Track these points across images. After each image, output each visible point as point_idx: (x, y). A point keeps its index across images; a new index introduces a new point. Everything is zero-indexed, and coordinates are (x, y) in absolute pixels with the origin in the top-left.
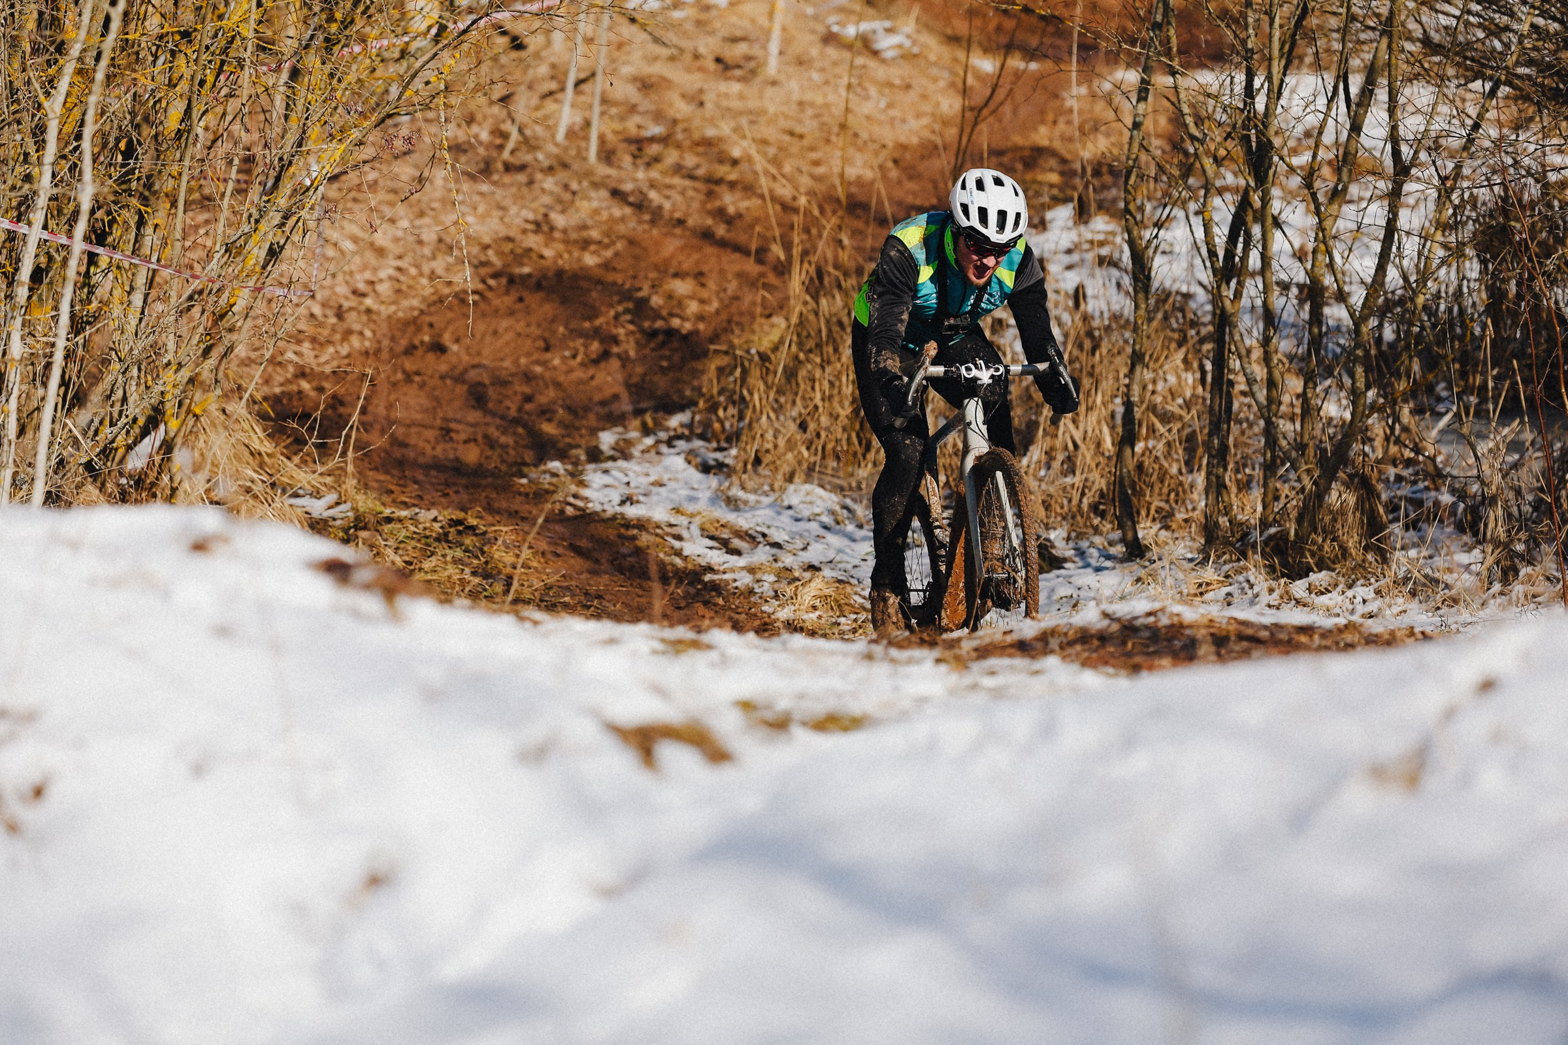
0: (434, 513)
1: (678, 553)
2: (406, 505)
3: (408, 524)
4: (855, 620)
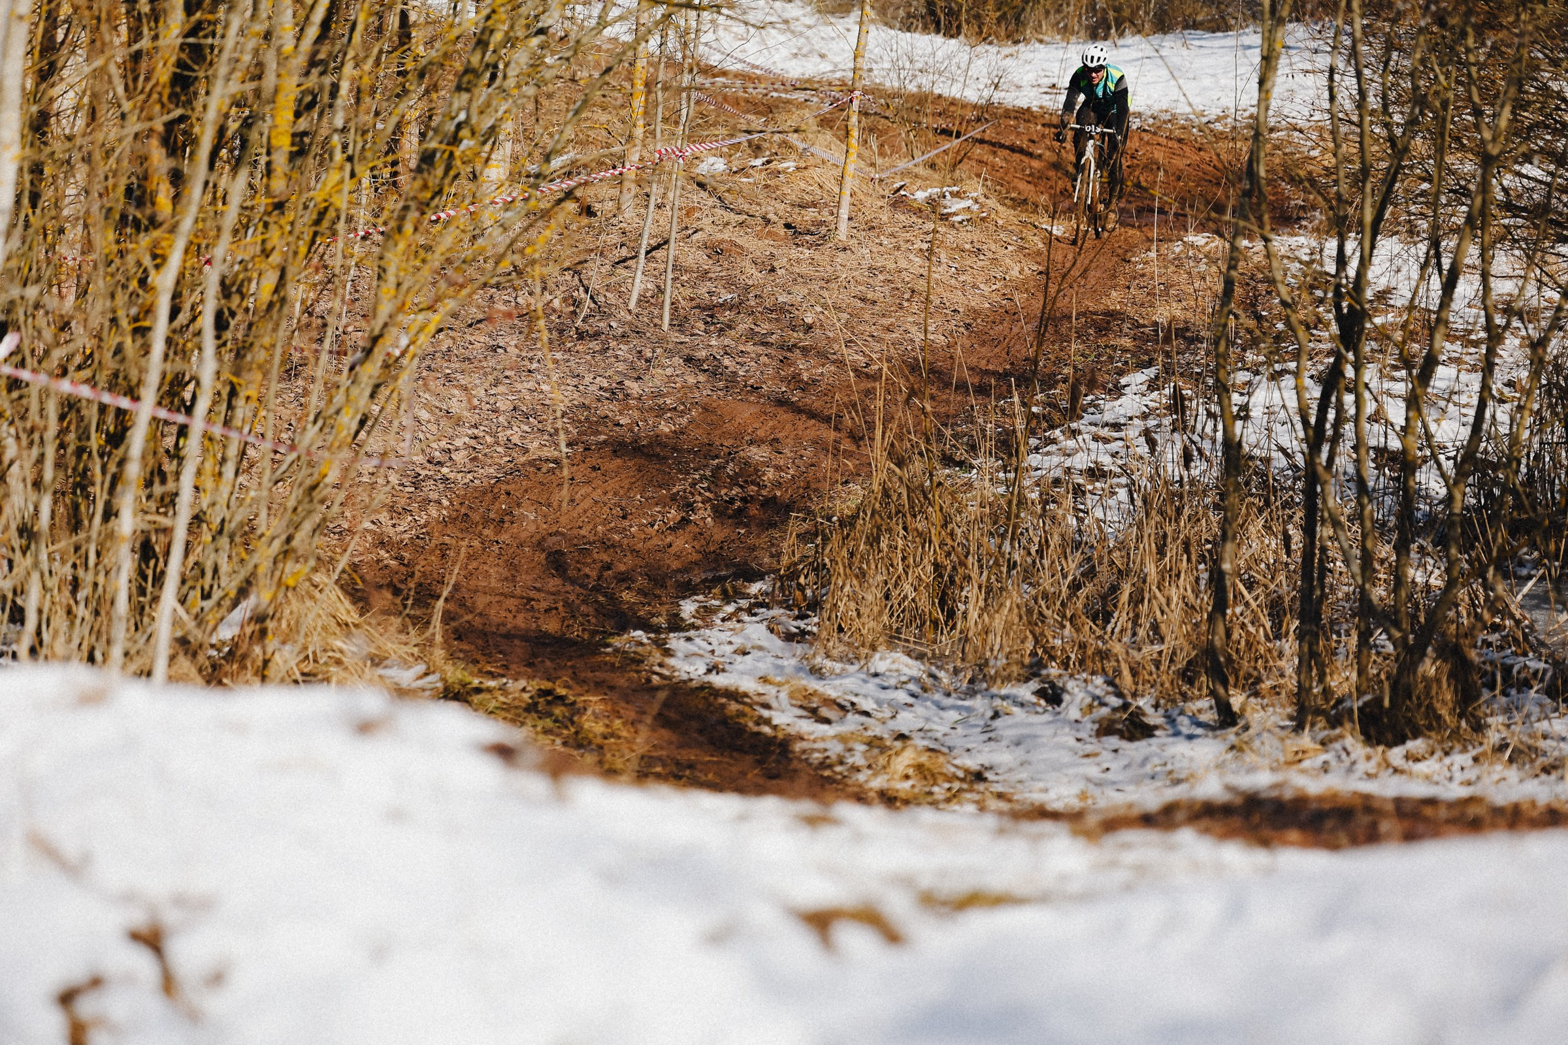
0: (522, 683)
1: (768, 722)
2: (492, 675)
3: (498, 694)
4: (949, 789)
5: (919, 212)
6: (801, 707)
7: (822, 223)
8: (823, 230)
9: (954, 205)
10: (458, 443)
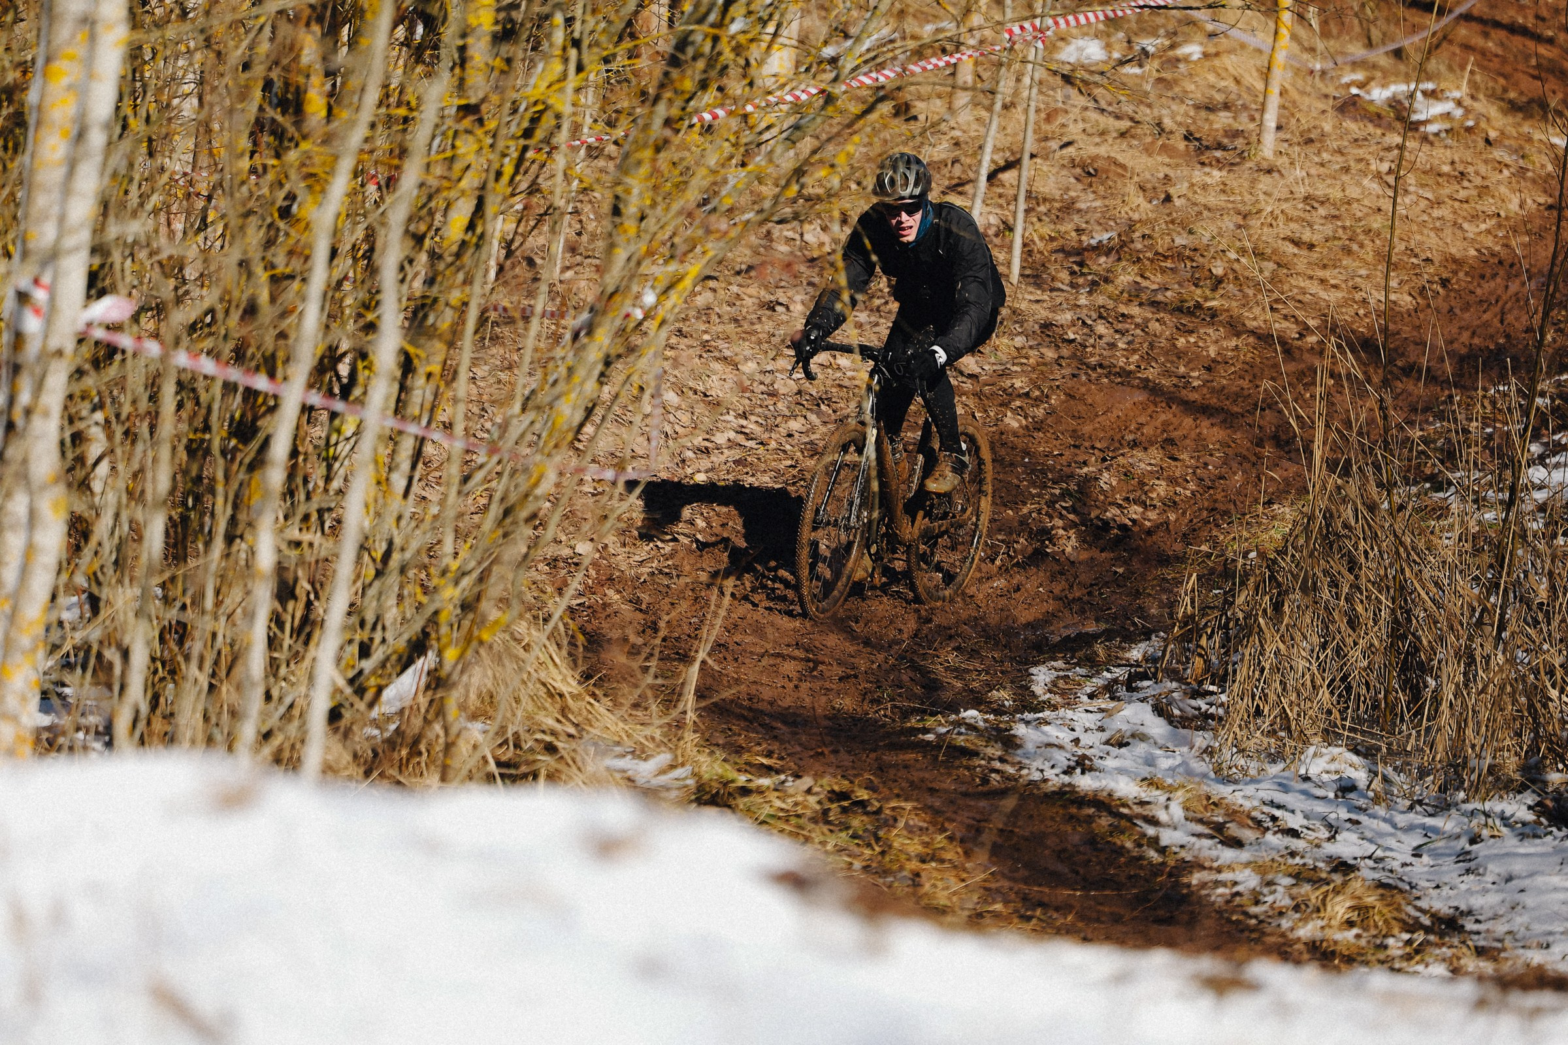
0: (807, 781)
1: (1154, 842)
2: (768, 770)
3: (772, 796)
4: (1409, 942)
5: (1376, 118)
6: (1201, 821)
7: (1236, 134)
8: (1239, 143)
9: (1426, 110)
10: (720, 439)
